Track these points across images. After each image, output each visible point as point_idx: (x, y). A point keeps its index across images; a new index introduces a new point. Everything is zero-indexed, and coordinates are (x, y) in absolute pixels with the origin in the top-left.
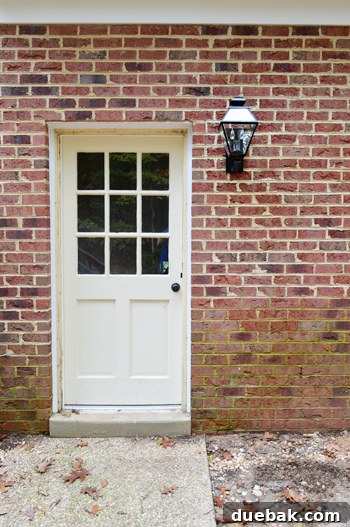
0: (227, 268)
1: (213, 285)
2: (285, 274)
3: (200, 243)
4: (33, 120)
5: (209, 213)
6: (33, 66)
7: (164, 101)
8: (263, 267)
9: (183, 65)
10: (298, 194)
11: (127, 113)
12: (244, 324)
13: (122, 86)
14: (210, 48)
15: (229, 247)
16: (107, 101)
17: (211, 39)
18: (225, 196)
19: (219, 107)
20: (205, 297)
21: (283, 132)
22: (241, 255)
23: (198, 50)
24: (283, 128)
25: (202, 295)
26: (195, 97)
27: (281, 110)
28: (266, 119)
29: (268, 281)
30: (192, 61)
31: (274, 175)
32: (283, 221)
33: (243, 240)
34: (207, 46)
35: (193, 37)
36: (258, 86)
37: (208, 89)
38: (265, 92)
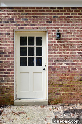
0: (56, 64)
1: (53, 68)
2: (70, 65)
3: (50, 58)
4: (10, 29)
5: (52, 51)
6: (11, 16)
7: (41, 24)
8: (65, 64)
9: (46, 16)
10: (73, 46)
11: (33, 27)
12: (61, 77)
13: (31, 21)
14: (52, 12)
15: (57, 59)
16: (28, 25)
17: (52, 10)
18: (56, 47)
19: (54, 26)
20: (51, 71)
21: (69, 32)
22: (60, 61)
23: (49, 13)
24: (69, 31)
25: (51, 70)
26: (49, 24)
27: (69, 27)
28: (65, 29)
29: (66, 67)
30: (48, 15)
31: (67, 42)
32: (69, 53)
33: (60, 57)
34: (51, 12)
35: (48, 10)
36: (63, 21)
37: (52, 22)
38: (65, 22)
